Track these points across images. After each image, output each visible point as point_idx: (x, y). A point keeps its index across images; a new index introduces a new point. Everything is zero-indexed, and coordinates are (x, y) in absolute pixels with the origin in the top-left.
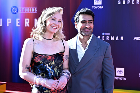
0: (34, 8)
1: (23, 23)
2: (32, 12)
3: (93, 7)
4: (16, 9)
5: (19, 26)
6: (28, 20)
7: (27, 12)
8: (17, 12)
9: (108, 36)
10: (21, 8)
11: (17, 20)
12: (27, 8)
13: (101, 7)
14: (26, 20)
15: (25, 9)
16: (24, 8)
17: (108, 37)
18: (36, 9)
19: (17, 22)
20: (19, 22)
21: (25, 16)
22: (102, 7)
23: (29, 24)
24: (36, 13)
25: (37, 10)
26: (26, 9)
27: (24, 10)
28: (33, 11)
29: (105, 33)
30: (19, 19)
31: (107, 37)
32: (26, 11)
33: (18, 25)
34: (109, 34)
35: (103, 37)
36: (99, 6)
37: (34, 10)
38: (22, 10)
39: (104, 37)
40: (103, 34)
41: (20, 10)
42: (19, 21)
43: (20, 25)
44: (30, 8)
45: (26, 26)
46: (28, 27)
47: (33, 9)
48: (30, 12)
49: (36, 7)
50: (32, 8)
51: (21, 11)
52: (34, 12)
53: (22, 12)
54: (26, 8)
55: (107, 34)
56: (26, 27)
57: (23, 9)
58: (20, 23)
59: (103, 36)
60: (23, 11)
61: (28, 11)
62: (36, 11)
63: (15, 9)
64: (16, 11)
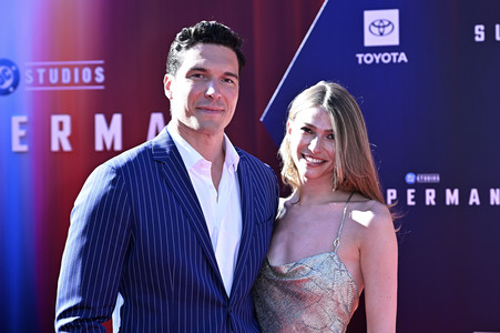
0: (93, 68)
1: (40, 133)
2: (81, 83)
3: (360, 56)
4: (9, 72)
5: (24, 148)
6: (66, 119)
7: (60, 83)
8: (15, 85)
9: (430, 185)
10: (35, 68)
11: (16, 120)
12: (60, 68)
13: (395, 55)
14: (55, 119)
15: (51, 71)
16: (47, 68)
17: (433, 191)
18: (99, 71)
19: (17, 133)
20: (23, 133)
21: (52, 102)
22: (403, 57)
23: (70, 139)
24: (102, 87)
25: (104, 73)
26: (56, 71)
27: (46, 76)
28: (87, 79)
29: (416, 173)
30: (24, 119)
31: (428, 191)
32: (54, 80)
33: (17, 147)
34: (436, 178)
35: (410, 191)
36: (386, 54)
37: (94, 75)
38: (36, 76)
39: (413, 191)
40: (410, 178)
41: (27, 78)
42: (22, 125)
43: (30, 148)
44: (72, 68)
45: (55, 147)
46: (68, 153)
47: (87, 71)
48: (72, 83)
49: (101, 62)
50: (81, 68)
51: (31, 80)
52: (93, 82)
53: (36, 83)
54: (53, 67)
55: (427, 178)
56: (55, 153)
57: (41, 72)
58: (27, 133)
59: (411, 186)
60: (41, 80)
61: (66, 80)
62: (100, 78)
63: (4, 71)
64: (8, 83)
